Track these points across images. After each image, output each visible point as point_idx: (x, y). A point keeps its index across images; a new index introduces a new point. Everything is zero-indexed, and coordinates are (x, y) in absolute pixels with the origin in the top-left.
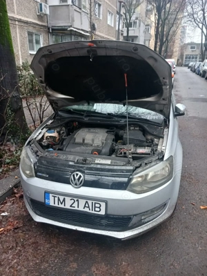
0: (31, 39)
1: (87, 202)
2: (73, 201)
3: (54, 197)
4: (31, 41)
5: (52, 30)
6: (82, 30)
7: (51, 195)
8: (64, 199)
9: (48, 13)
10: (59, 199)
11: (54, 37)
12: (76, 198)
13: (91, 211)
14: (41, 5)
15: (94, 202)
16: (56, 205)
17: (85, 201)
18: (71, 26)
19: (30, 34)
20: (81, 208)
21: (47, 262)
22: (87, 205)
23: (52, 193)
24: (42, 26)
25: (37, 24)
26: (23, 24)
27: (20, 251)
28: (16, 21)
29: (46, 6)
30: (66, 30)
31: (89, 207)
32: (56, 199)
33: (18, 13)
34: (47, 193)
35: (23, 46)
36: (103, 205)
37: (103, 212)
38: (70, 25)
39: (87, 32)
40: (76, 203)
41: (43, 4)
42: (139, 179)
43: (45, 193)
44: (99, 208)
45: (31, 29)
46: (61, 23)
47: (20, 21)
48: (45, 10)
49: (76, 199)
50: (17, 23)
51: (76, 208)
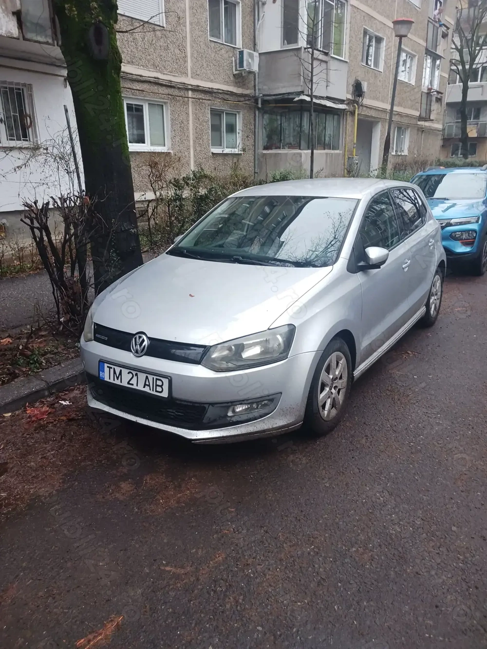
0: (217, 123)
1: (147, 377)
2: (131, 375)
3: (110, 368)
4: (216, 128)
5: (264, 102)
6: (329, 98)
7: (106, 365)
8: (121, 370)
9: (255, 68)
10: (115, 373)
11: (266, 116)
12: (135, 370)
13: (151, 392)
14: (241, 53)
15: (155, 377)
16: (111, 381)
17: (145, 375)
18: (302, 93)
19: (216, 114)
20: (140, 387)
21: (92, 460)
22: (147, 383)
23: (108, 362)
24: (242, 95)
25: (232, 94)
26: (201, 96)
27: (64, 444)
28: (188, 89)
29: (251, 56)
30: (291, 101)
31: (149, 385)
32: (112, 370)
33: (195, 75)
34: (102, 362)
35: (197, 138)
36: (166, 382)
37: (165, 394)
38: (299, 89)
39: (342, 101)
40: (135, 378)
41: (246, 51)
42: (226, 353)
43: (100, 361)
44: (161, 386)
45: (218, 105)
46: (283, 88)
47: (196, 89)
48: (249, 64)
49: (134, 373)
50: (190, 93)
51: (135, 387)
